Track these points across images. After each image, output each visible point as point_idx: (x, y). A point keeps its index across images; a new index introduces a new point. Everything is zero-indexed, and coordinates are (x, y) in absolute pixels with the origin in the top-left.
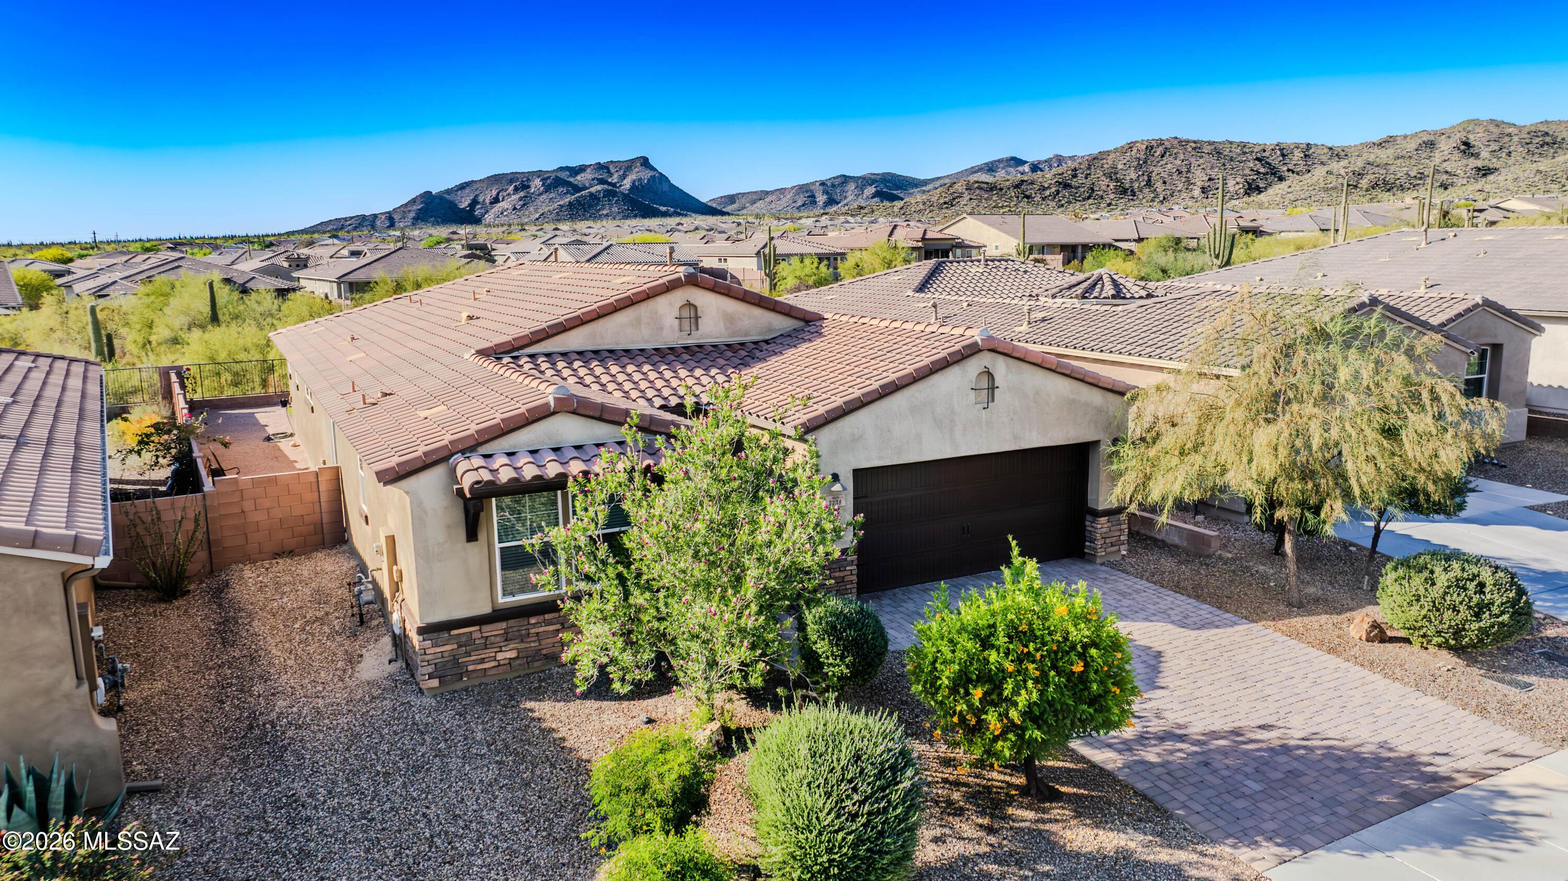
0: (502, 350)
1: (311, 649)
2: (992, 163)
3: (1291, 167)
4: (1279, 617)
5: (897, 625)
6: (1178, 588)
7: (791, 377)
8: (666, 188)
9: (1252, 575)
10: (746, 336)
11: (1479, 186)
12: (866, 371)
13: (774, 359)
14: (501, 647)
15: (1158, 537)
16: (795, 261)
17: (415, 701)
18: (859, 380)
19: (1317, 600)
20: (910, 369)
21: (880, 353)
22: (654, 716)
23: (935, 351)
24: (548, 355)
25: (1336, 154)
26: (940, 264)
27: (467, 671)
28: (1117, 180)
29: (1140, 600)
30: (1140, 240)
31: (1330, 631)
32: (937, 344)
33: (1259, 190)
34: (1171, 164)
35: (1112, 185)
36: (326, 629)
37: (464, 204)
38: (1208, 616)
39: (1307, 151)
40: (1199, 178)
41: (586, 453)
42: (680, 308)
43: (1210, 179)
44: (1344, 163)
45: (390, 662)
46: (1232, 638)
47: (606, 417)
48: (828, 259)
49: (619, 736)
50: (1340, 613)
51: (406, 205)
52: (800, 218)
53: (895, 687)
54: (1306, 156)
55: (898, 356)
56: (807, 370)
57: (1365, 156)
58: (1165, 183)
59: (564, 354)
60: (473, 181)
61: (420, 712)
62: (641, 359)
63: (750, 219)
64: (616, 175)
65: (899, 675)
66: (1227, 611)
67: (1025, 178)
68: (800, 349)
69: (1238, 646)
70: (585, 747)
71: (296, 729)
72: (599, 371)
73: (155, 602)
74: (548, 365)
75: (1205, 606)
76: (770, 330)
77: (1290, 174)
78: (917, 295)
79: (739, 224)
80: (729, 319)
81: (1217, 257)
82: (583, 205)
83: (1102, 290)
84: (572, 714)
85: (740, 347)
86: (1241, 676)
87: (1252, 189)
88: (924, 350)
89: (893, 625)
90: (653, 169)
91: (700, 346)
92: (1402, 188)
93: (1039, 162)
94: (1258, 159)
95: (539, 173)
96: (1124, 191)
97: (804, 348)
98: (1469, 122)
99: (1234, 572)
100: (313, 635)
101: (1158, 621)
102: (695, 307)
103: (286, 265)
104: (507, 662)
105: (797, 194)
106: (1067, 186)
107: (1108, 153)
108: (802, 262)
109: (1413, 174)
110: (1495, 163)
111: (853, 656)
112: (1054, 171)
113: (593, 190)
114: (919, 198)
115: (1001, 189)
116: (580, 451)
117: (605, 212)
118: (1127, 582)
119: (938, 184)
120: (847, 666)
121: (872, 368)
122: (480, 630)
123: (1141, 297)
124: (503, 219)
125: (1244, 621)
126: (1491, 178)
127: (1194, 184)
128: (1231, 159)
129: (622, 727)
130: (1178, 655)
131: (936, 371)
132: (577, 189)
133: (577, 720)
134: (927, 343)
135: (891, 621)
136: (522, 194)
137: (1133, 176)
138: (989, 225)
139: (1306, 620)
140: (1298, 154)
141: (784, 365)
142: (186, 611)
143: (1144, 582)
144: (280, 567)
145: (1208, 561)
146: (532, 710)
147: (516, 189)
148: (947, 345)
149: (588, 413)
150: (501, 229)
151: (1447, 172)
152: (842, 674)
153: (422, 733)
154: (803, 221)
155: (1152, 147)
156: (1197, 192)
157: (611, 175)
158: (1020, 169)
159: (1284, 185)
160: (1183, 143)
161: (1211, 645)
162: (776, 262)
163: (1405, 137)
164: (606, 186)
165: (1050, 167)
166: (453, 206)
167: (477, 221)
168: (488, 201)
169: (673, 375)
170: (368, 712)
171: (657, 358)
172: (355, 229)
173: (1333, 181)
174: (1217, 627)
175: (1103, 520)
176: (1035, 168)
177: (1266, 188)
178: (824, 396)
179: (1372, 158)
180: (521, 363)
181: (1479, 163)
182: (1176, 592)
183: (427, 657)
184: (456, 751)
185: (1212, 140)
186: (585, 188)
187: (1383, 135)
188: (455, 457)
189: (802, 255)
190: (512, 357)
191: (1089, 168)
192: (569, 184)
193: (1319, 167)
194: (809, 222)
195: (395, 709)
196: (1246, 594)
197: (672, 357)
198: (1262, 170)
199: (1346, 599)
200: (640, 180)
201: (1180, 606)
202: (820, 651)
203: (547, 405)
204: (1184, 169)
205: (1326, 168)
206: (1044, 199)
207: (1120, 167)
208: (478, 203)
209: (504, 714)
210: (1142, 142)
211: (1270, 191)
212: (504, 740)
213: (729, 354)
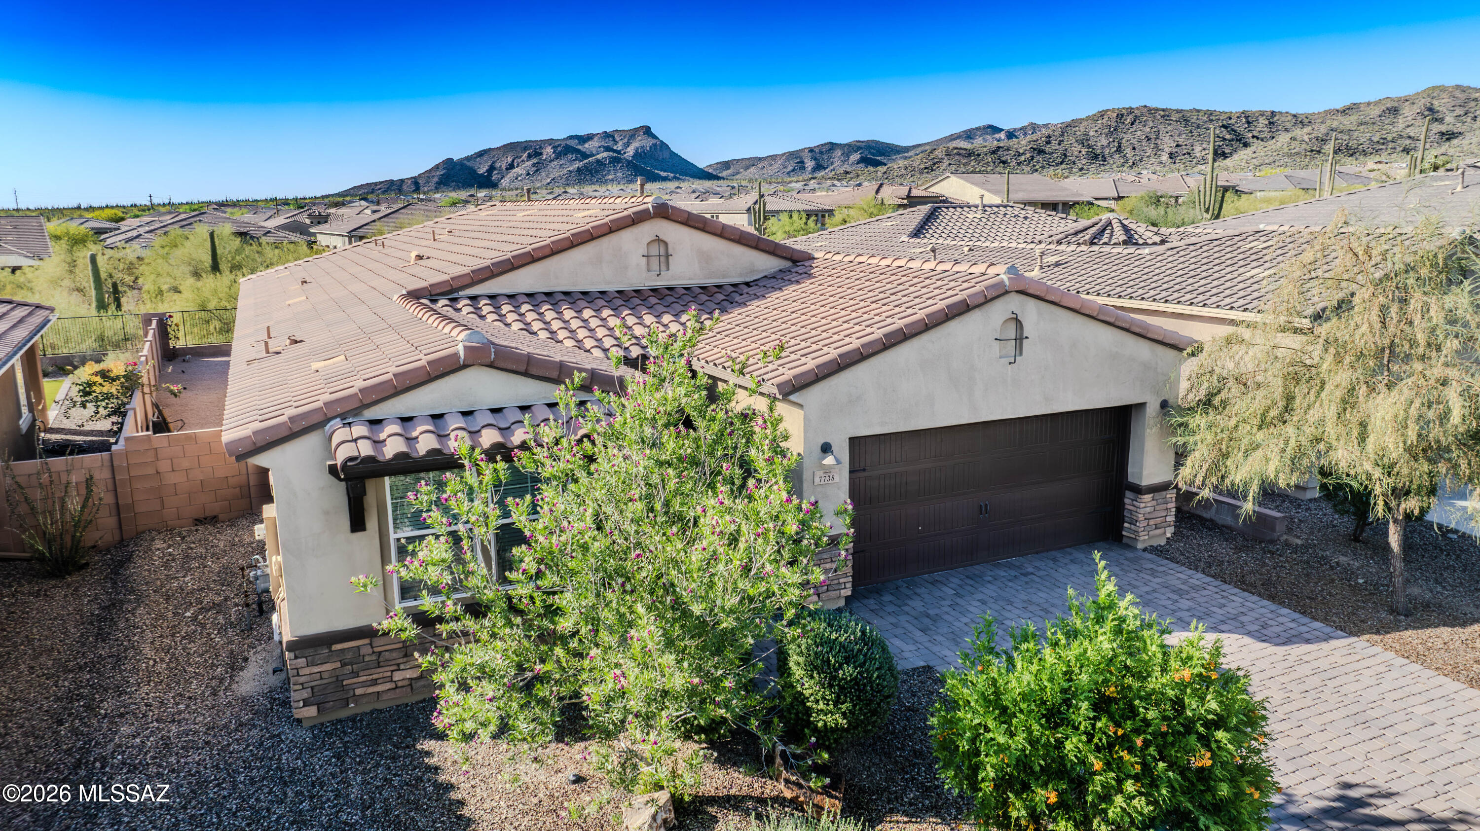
0: (438, 291)
1: (193, 648)
2: (970, 130)
3: (1256, 134)
4: (1382, 629)
5: (903, 631)
6: (1244, 585)
7: (775, 324)
8: (666, 155)
9: (1332, 568)
10: (724, 277)
11: (1443, 150)
12: (866, 316)
13: (756, 303)
14: (398, 665)
15: (1205, 515)
16: (784, 217)
17: (288, 733)
18: (857, 328)
19: (1427, 606)
20: (921, 315)
21: (882, 296)
22: (585, 770)
23: (950, 293)
24: (492, 297)
25: (1300, 121)
26: (935, 210)
27: (354, 695)
28: (1089, 146)
29: (1201, 600)
30: (1119, 198)
31: (1462, 653)
32: (952, 284)
33: (1225, 156)
34: (1141, 131)
35: (1084, 151)
36: (221, 619)
37: (482, 170)
38: (1293, 625)
39: (1272, 118)
40: (1167, 144)
41: (506, 419)
42: (648, 244)
43: (1177, 146)
44: (1307, 129)
45: (274, 671)
46: (1332, 659)
47: (533, 371)
48: (817, 215)
49: (535, 801)
50: (1464, 624)
51: (430, 171)
52: (790, 182)
53: (905, 729)
54: (1270, 123)
55: (905, 299)
56: (794, 315)
57: (1328, 123)
58: (1134, 149)
59: (511, 297)
60: (490, 149)
61: (289, 752)
62: (601, 302)
63: (744, 183)
64: (621, 143)
65: (909, 709)
66: (1314, 618)
67: (1002, 145)
68: (786, 292)
69: (1343, 670)
70: (489, 816)
71: (129, 771)
72: (550, 315)
73: (44, 577)
74: (491, 309)
75: (1285, 611)
76: (752, 271)
77: (1255, 140)
78: (912, 240)
79: (733, 188)
80: (705, 257)
81: (1207, 211)
82: (590, 171)
83: (1111, 235)
84: (481, 761)
85: (717, 290)
86: (1361, 718)
87: (1220, 154)
88: (937, 292)
89: (899, 631)
90: (654, 137)
91: (670, 289)
92: (1365, 153)
93: (1015, 130)
94: (1224, 126)
95: (550, 142)
96: (1096, 157)
97: (790, 291)
98: (1434, 88)
99: (1308, 562)
100: (203, 626)
101: (1230, 631)
102: (666, 244)
103: (308, 221)
104: (406, 683)
105: (788, 159)
106: (1041, 152)
107: (1081, 121)
108: (791, 217)
109: (1375, 139)
110: (1459, 127)
111: (852, 701)
112: (1029, 138)
113: (599, 156)
114: (901, 163)
115: (979, 155)
116: (497, 416)
117: (610, 177)
118: (1179, 575)
119: (919, 150)
120: (844, 715)
121: (873, 313)
122: (371, 644)
123: (1155, 244)
124: (518, 184)
125: (1340, 633)
126: (1455, 142)
127: (1162, 150)
128: (1198, 127)
129: (542, 786)
130: (1268, 683)
131: (954, 317)
132: (585, 156)
133: (485, 771)
134: (939, 283)
135: (895, 625)
136: (535, 161)
137: (1104, 142)
138: (972, 183)
139: (1424, 633)
140: (1263, 121)
141: (766, 311)
142: (76, 590)
143: (1200, 575)
144: (199, 536)
145: (1271, 547)
146: (428, 754)
147: (530, 156)
148: (965, 285)
149: (509, 367)
150: (515, 192)
151: (1410, 137)
152: (837, 724)
153: (285, 783)
154: (793, 185)
155: (1122, 115)
156: (1165, 158)
157: (616, 142)
158: (997, 136)
159: (1249, 151)
160: (1152, 111)
161: (1306, 670)
162: (766, 219)
163: (1369, 104)
164: (611, 153)
165: (1025, 134)
166: (472, 172)
167: (494, 185)
168: (504, 167)
169: (637, 321)
170: (229, 745)
171: (619, 302)
172: (384, 192)
173: (1297, 147)
174: (1308, 641)
175: (1147, 497)
176: (1011, 135)
177: (1231, 154)
178: (814, 347)
179: (1335, 124)
180: (459, 306)
181: (1443, 128)
182: (1244, 590)
183: (302, 680)
184: (321, 814)
185: (1180, 108)
186: (592, 155)
187: (1347, 103)
188: (332, 423)
189: (791, 211)
190: (450, 300)
191: (1062, 135)
192: (578, 151)
193: (1283, 134)
194: (799, 185)
195: (261, 744)
196: (1330, 594)
197: (637, 301)
198: (1228, 137)
199: (1468, 605)
200: (643, 147)
201: (1252, 610)
202: (807, 693)
203: (456, 355)
204: (1153, 136)
205: (1290, 135)
206: (1019, 164)
207: (1092, 133)
208: (495, 169)
209: (394, 758)
210: (1113, 110)
211: (1236, 157)
212: (386, 799)
213: (704, 298)
